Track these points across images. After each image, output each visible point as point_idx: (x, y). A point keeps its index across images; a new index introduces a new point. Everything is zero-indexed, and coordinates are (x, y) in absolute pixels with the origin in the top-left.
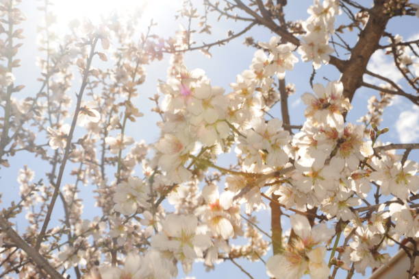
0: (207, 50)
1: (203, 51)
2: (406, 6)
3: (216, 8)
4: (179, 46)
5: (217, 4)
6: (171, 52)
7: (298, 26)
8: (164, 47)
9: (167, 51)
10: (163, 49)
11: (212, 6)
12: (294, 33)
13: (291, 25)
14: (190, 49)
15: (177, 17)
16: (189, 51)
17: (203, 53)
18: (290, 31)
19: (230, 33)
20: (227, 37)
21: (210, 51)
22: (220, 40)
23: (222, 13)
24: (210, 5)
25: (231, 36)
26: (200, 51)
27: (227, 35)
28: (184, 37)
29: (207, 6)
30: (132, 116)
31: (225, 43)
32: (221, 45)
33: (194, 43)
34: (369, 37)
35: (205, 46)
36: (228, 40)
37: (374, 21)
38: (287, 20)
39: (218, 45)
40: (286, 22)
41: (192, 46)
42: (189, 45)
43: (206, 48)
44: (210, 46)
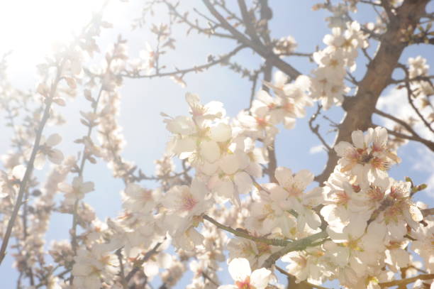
0: (181, 78)
1: (177, 78)
2: (429, 34)
3: (184, 19)
4: (145, 70)
5: (186, 14)
6: (134, 77)
7: (285, 44)
8: (125, 70)
9: (128, 75)
10: (124, 73)
11: (180, 16)
12: (282, 54)
13: (278, 44)
14: (158, 74)
15: (134, 27)
16: (157, 78)
17: (176, 81)
18: (276, 52)
19: (210, 58)
20: (206, 62)
21: (184, 78)
22: (198, 66)
23: (193, 26)
24: (177, 14)
25: (211, 62)
26: (172, 78)
27: (207, 60)
28: (152, 58)
29: (173, 16)
30: (93, 156)
31: (204, 70)
32: (199, 72)
33: (164, 67)
34: (380, 68)
35: (179, 72)
36: (207, 67)
37: (387, 49)
38: (273, 37)
39: (194, 72)
40: (272, 40)
41: (162, 71)
42: (158, 70)
43: (180, 75)
44: (184, 72)
